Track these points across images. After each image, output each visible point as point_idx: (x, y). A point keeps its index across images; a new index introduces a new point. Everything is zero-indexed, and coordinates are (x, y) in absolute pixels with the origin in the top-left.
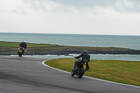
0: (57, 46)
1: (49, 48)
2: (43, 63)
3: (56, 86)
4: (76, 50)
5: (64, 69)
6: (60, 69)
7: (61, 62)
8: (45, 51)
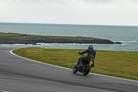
0: (25, 35)
1: (17, 38)
2: (11, 52)
3: (24, 75)
4: (43, 39)
5: (32, 58)
6: (28, 57)
7: (29, 51)
8: (13, 40)
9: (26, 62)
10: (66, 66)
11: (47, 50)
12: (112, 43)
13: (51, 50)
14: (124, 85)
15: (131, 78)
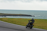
4: (8, 15)
9: (2, 22)
10: (16, 24)
11: (9, 18)
12: (32, 16)
13: (11, 19)
14: (36, 30)
15: (38, 28)
